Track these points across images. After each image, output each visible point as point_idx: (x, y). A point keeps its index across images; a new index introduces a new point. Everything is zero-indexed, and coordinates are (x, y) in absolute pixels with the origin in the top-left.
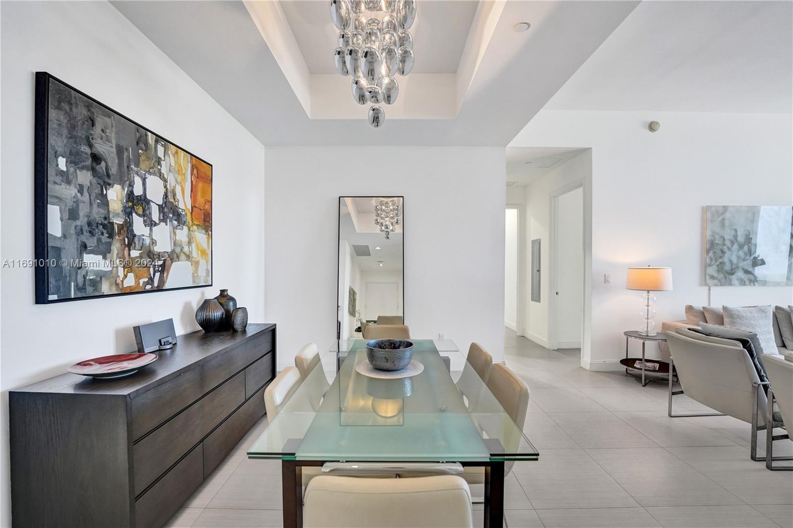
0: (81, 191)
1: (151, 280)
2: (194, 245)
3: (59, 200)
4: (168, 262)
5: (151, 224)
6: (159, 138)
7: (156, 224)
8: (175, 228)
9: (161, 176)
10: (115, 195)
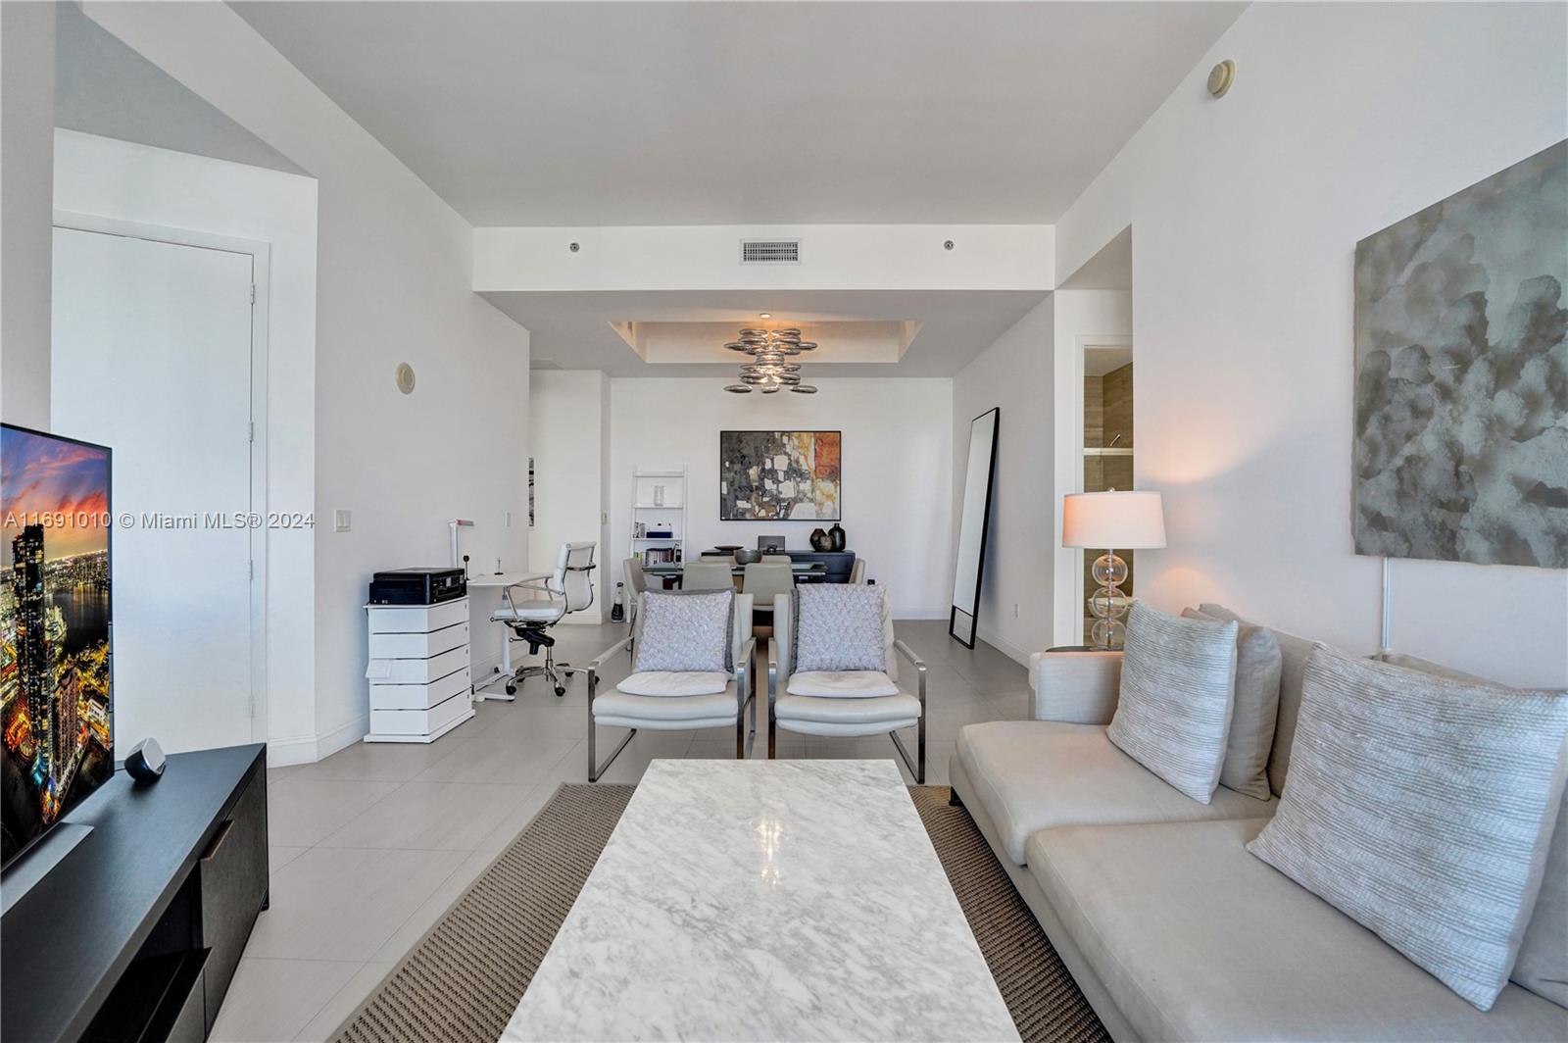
0: (736, 473)
1: (778, 514)
2: (818, 492)
3: (727, 479)
4: (792, 504)
5: (777, 481)
6: (783, 433)
7: (781, 482)
8: (798, 483)
9: (786, 453)
10: (753, 472)
